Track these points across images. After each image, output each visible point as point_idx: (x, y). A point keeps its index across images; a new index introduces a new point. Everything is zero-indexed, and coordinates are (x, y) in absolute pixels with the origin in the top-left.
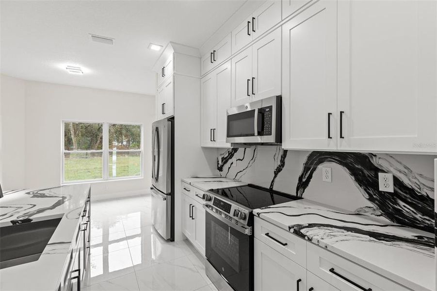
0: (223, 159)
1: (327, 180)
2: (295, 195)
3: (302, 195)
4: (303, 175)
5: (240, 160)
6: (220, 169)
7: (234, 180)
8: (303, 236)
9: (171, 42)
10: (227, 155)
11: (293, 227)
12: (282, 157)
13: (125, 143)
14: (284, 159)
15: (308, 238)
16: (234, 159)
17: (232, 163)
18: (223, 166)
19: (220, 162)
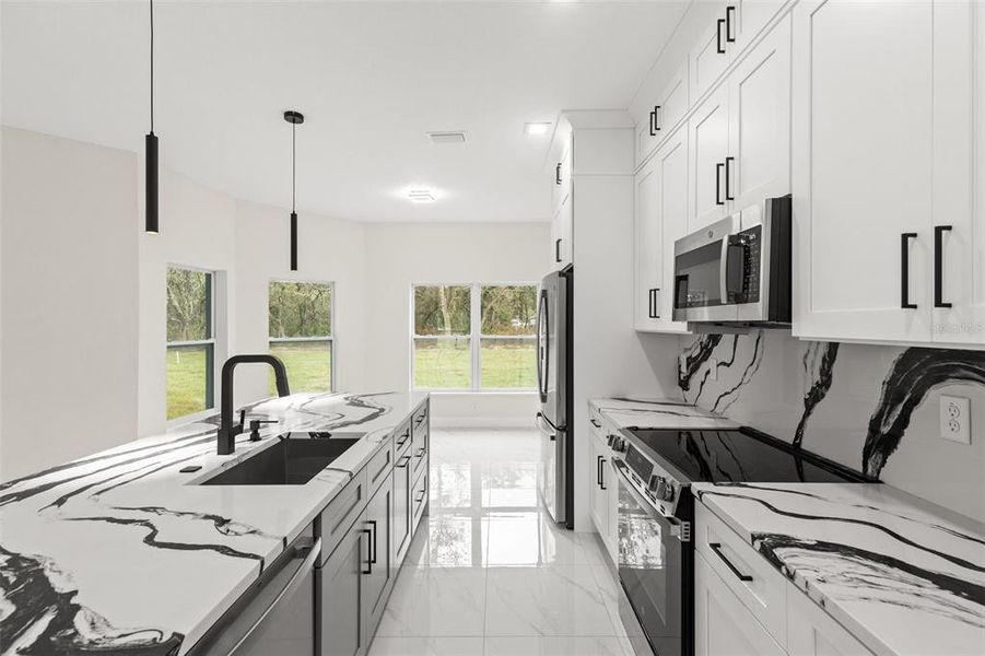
0: (690, 360)
1: (952, 435)
2: (860, 469)
3: (878, 473)
4: (880, 414)
5: (723, 364)
6: (684, 385)
7: (713, 413)
8: (778, 564)
9: (564, 111)
10: (698, 351)
11: (761, 537)
12: (824, 360)
13: (533, 322)
14: (830, 366)
15: (788, 572)
16: (710, 364)
17: (708, 372)
18: (689, 377)
19: (684, 369)
